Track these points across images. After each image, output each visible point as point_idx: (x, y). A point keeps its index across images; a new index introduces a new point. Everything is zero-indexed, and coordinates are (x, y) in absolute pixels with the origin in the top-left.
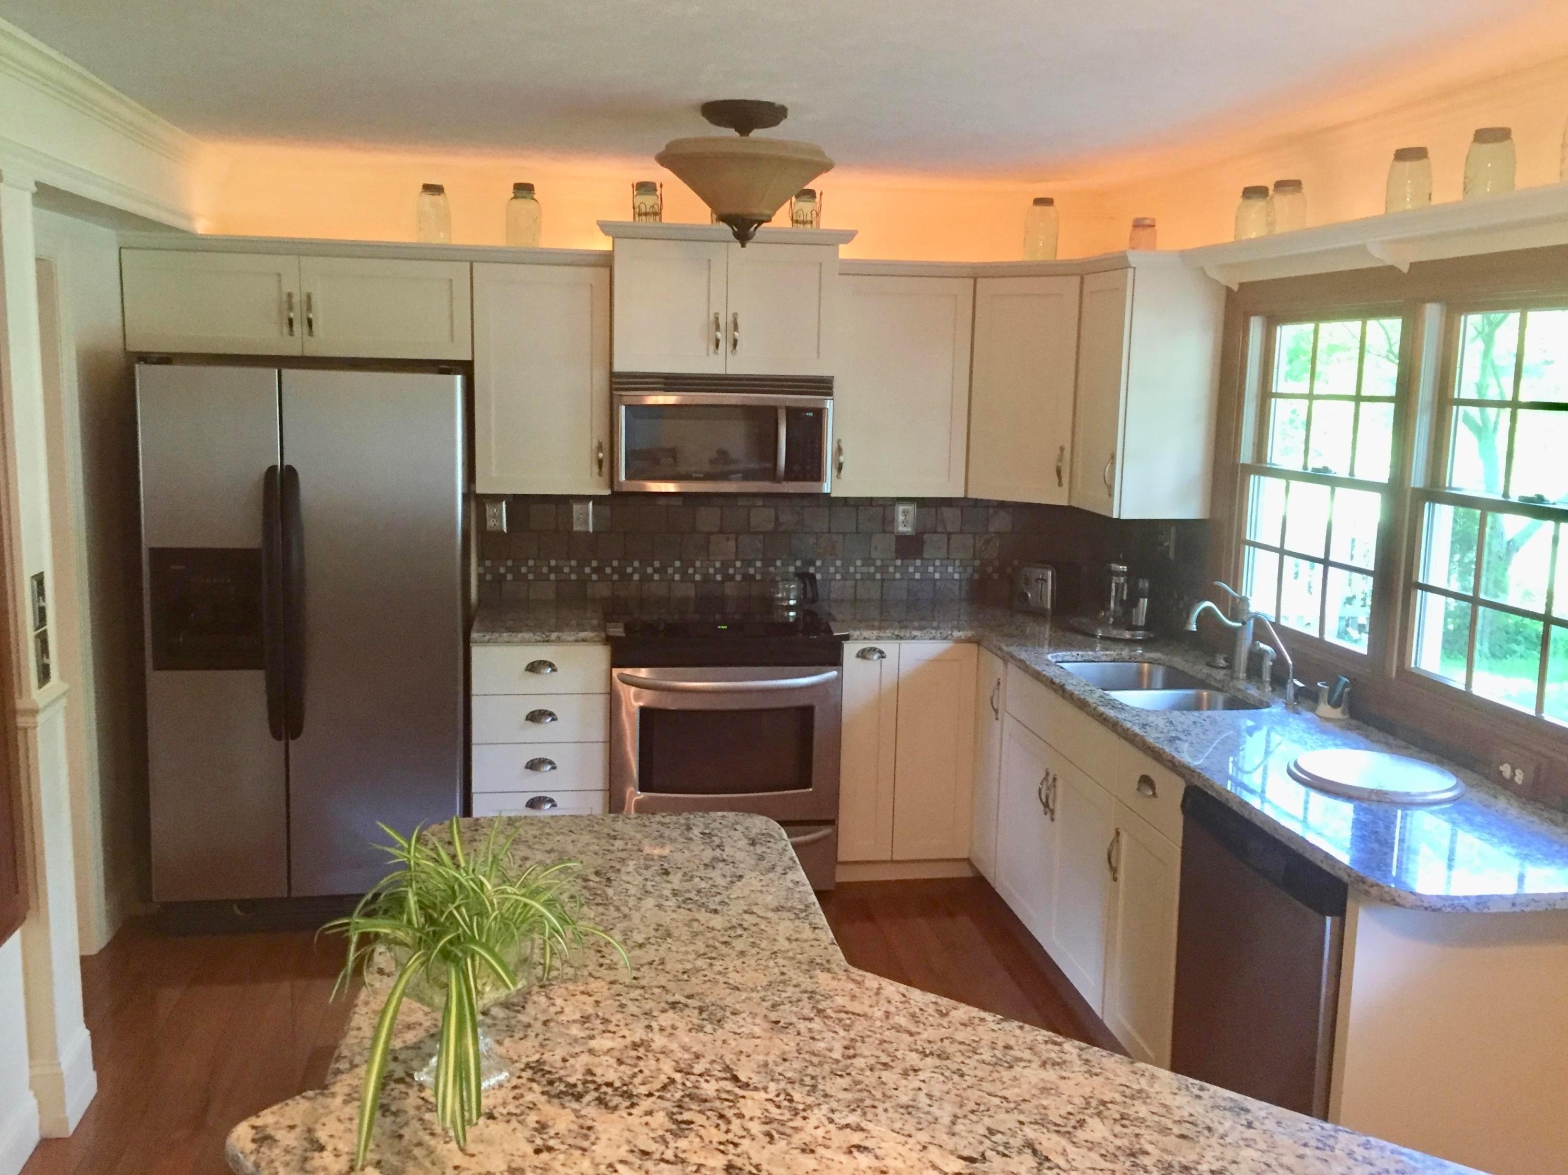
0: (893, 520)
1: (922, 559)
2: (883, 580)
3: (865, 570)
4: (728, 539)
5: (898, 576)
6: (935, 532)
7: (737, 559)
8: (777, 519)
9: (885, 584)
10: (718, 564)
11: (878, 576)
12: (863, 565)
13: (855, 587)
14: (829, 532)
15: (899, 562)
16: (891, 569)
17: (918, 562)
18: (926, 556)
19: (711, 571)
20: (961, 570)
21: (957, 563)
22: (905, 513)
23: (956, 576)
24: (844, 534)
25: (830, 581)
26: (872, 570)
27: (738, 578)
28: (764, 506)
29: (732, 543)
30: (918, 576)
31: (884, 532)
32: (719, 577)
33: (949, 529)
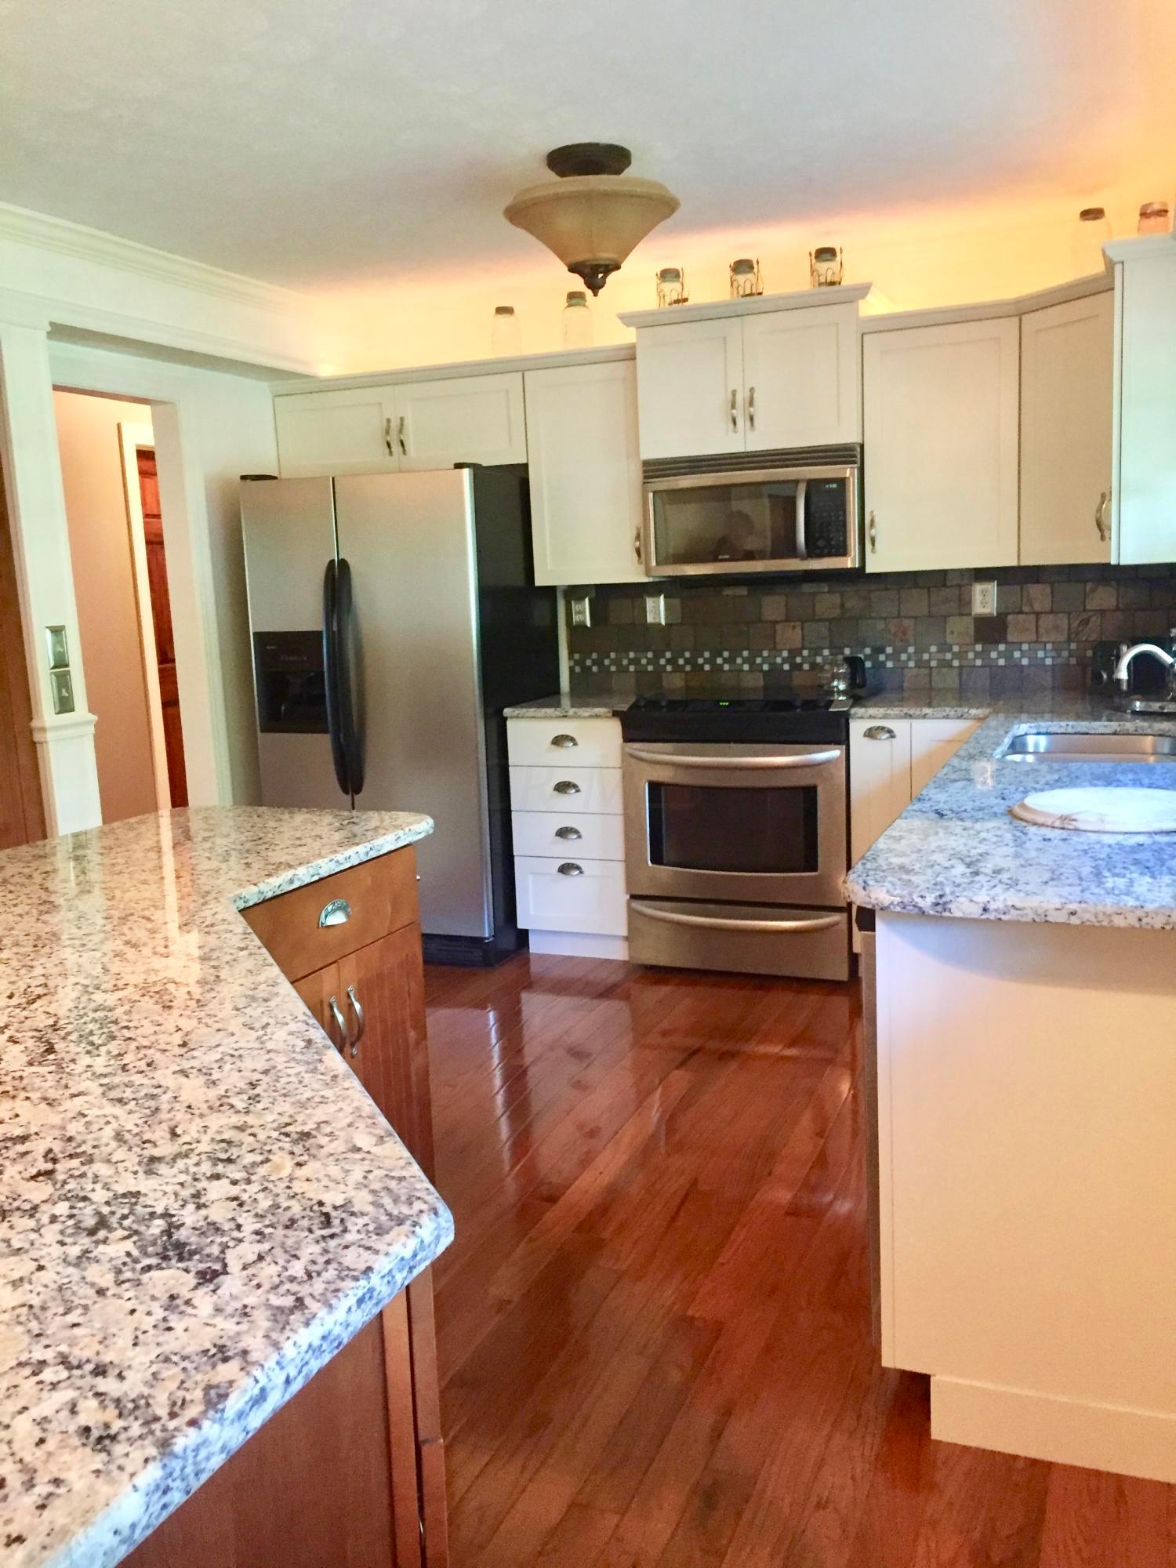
0: (969, 603)
1: (1007, 643)
2: (961, 667)
3: (940, 656)
4: (794, 627)
5: (979, 662)
6: (1021, 612)
7: (803, 648)
8: (842, 605)
9: (964, 671)
10: (785, 654)
11: (956, 663)
12: (938, 652)
13: (930, 675)
14: (899, 616)
15: (979, 647)
16: (971, 655)
17: (1002, 647)
18: (1010, 638)
19: (779, 660)
20: (1054, 654)
21: (1049, 646)
22: (984, 593)
23: (1049, 662)
24: (915, 618)
25: (902, 668)
26: (949, 656)
27: (806, 667)
28: (829, 592)
29: (798, 630)
30: (1002, 662)
31: (961, 614)
32: (786, 667)
33: (1037, 607)
